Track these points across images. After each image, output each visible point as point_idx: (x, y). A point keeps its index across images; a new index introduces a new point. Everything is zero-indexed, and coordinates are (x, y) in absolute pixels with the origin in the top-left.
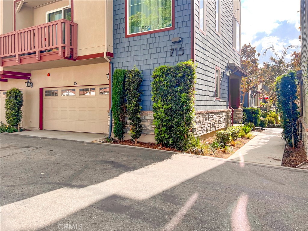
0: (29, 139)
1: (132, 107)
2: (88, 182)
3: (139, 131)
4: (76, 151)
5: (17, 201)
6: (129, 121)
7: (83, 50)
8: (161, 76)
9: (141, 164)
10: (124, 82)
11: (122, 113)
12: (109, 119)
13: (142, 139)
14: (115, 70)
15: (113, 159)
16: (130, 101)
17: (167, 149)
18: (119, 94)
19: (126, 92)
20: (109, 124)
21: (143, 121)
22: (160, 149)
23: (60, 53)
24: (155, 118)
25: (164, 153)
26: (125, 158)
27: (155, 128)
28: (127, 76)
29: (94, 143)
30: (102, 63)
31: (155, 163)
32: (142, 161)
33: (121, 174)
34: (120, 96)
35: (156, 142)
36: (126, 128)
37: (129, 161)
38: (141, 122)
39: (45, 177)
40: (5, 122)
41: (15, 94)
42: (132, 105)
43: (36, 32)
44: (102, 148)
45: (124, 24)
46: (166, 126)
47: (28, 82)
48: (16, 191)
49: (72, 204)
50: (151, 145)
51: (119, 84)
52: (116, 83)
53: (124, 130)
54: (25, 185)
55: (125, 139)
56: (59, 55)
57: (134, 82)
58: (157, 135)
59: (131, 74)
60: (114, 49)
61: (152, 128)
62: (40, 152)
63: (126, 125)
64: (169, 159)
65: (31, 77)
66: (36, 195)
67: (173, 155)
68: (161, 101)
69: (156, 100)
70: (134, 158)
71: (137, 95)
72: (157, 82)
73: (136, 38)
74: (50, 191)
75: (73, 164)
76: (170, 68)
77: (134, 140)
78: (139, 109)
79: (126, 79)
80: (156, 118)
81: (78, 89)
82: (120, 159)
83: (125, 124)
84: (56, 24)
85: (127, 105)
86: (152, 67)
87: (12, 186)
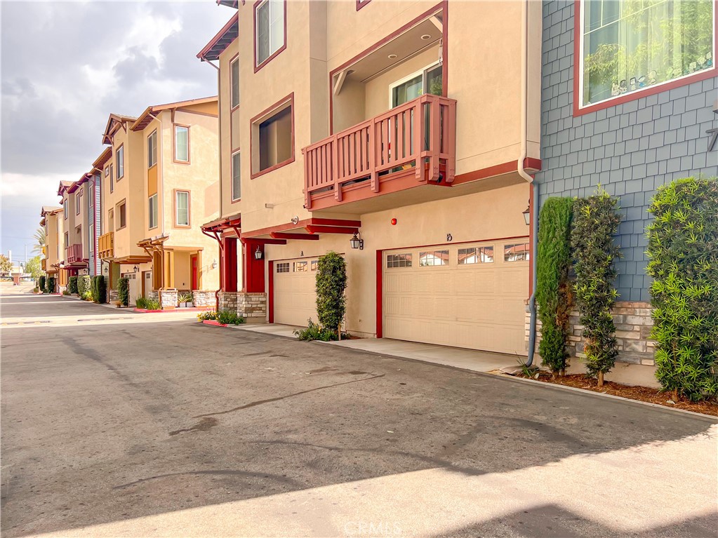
0: (359, 357)
1: (588, 291)
2: (486, 463)
3: (608, 355)
4: (455, 390)
5: (348, 480)
6: (582, 327)
7: (468, 160)
8: (676, 207)
9: (618, 438)
10: (569, 227)
11: (561, 306)
12: (528, 320)
13: (618, 374)
14: (544, 200)
15: (542, 419)
16: (584, 277)
17: (694, 407)
18: (555, 258)
19: (574, 255)
20: (528, 333)
21: (620, 328)
22: (672, 406)
23: (418, 172)
24: (657, 322)
25: (684, 417)
26: (574, 421)
27: (658, 348)
28: (576, 213)
29: (494, 377)
30: (513, 184)
31: (658, 442)
32: (620, 432)
33: (564, 457)
34: (557, 264)
35: (659, 386)
36: (573, 344)
37: (585, 429)
38: (613, 330)
39: (396, 441)
40: (316, 321)
41: (332, 264)
42: (589, 286)
43: (371, 132)
44: (513, 388)
45: (571, 83)
46: (690, 345)
47: (355, 239)
48: (345, 461)
49: (456, 508)
50: (644, 392)
51: (554, 233)
52: (548, 233)
53: (568, 350)
54: (361, 450)
55: (569, 371)
56: (417, 177)
57: (596, 227)
58: (662, 366)
59: (588, 207)
60: (543, 149)
61: (646, 347)
62: (381, 386)
63: (572, 338)
64: (700, 435)
65: (360, 229)
66: (382, 475)
67: (713, 426)
68: (678, 275)
69: (661, 272)
70: (598, 423)
71: (605, 259)
72: (664, 224)
73: (602, 114)
74: (408, 471)
75: (450, 419)
76: (706, 183)
77: (596, 378)
78: (611, 297)
79: (575, 220)
80: (660, 321)
81: (453, 251)
82: (561, 420)
83: (569, 334)
84: (411, 109)
85: (576, 287)
86: (648, 185)
87: (336, 449)
